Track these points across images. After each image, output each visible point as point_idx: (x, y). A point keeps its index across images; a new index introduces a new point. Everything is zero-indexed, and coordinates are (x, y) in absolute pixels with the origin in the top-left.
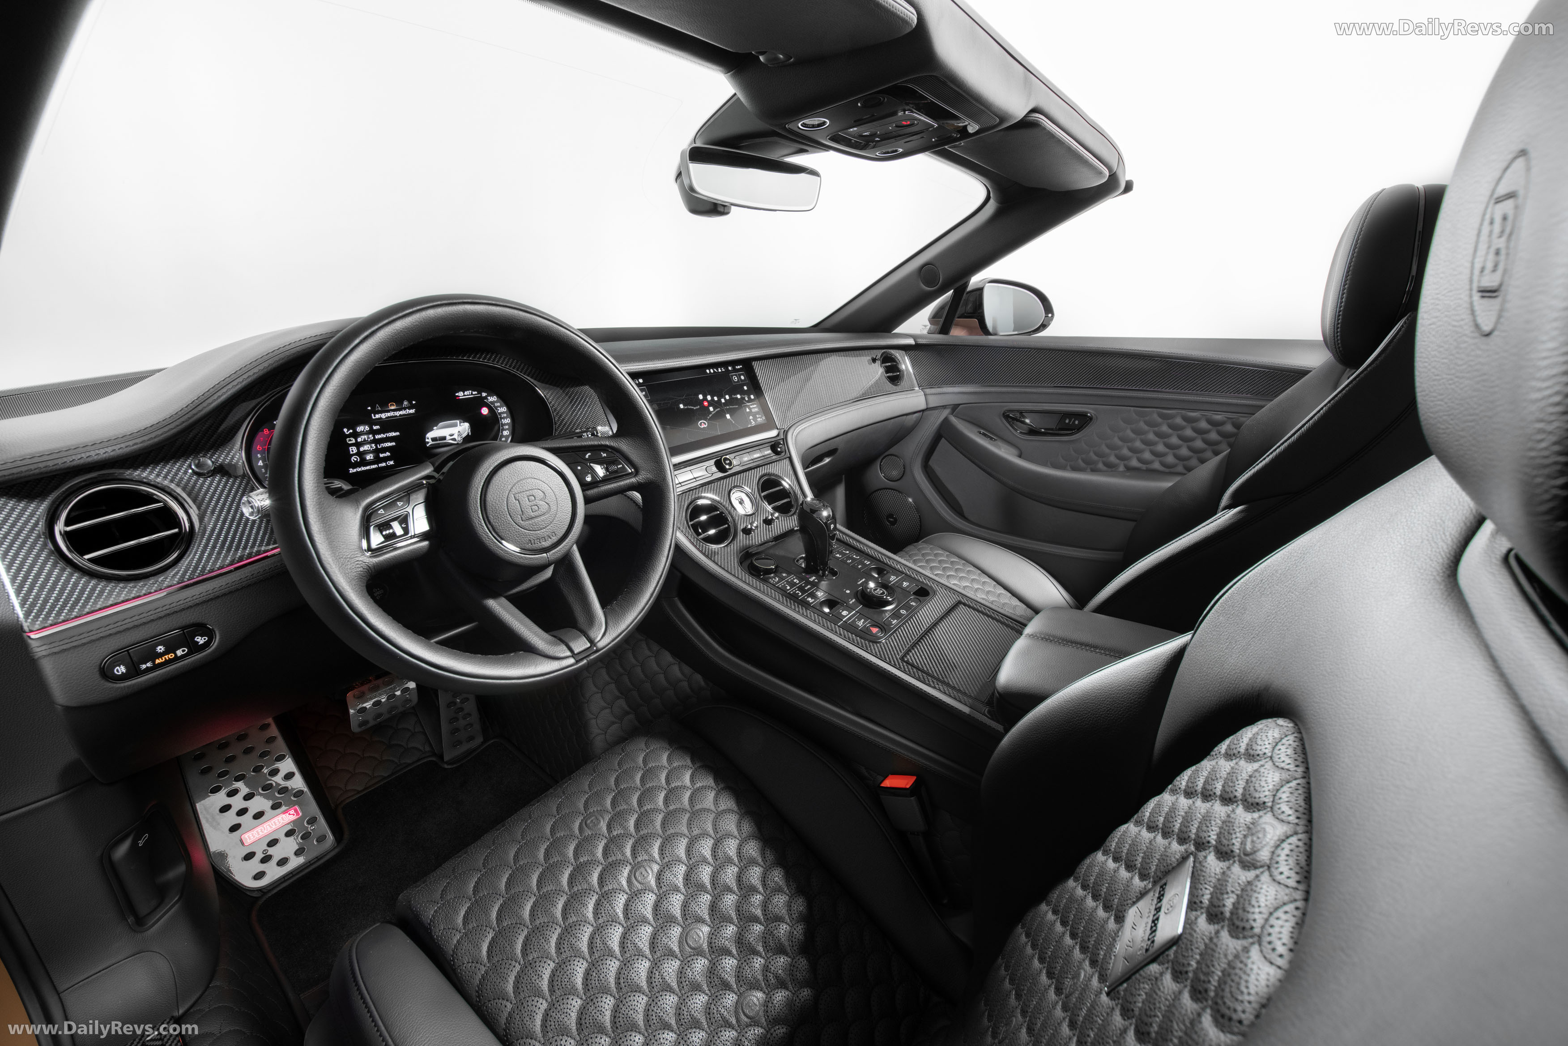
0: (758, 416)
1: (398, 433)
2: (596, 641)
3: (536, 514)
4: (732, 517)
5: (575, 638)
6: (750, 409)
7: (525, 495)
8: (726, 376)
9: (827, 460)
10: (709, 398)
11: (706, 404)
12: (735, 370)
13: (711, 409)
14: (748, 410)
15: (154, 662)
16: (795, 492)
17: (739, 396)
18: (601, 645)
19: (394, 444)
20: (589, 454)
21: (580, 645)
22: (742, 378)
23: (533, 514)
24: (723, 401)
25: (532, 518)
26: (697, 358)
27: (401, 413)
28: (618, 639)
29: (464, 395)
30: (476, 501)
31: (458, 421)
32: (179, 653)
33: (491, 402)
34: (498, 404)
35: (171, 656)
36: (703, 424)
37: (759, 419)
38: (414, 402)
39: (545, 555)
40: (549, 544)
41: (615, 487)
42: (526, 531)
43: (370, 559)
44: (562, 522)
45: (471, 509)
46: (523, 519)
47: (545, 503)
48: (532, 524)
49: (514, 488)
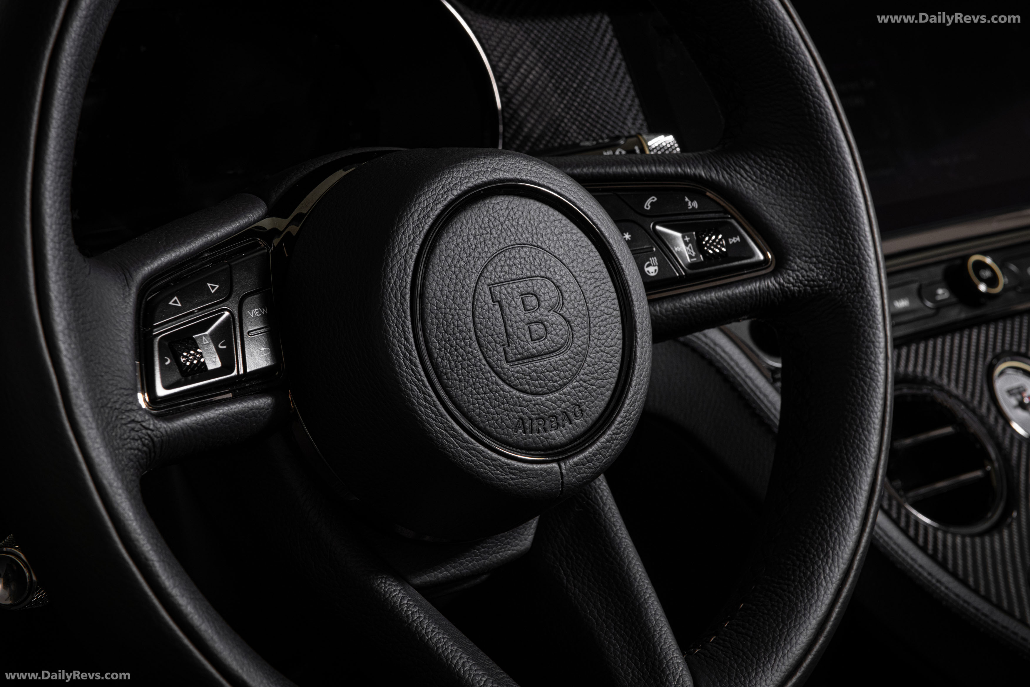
3: (541, 346)
7: (515, 288)
20: (653, 199)
23: (533, 347)
25: (532, 357)
30: (403, 296)
39: (555, 465)
40: (547, 438)
41: (719, 299)
42: (514, 392)
43: (151, 423)
44: (598, 379)
45: (386, 313)
46: (509, 357)
47: (561, 319)
48: (529, 374)
49: (490, 268)
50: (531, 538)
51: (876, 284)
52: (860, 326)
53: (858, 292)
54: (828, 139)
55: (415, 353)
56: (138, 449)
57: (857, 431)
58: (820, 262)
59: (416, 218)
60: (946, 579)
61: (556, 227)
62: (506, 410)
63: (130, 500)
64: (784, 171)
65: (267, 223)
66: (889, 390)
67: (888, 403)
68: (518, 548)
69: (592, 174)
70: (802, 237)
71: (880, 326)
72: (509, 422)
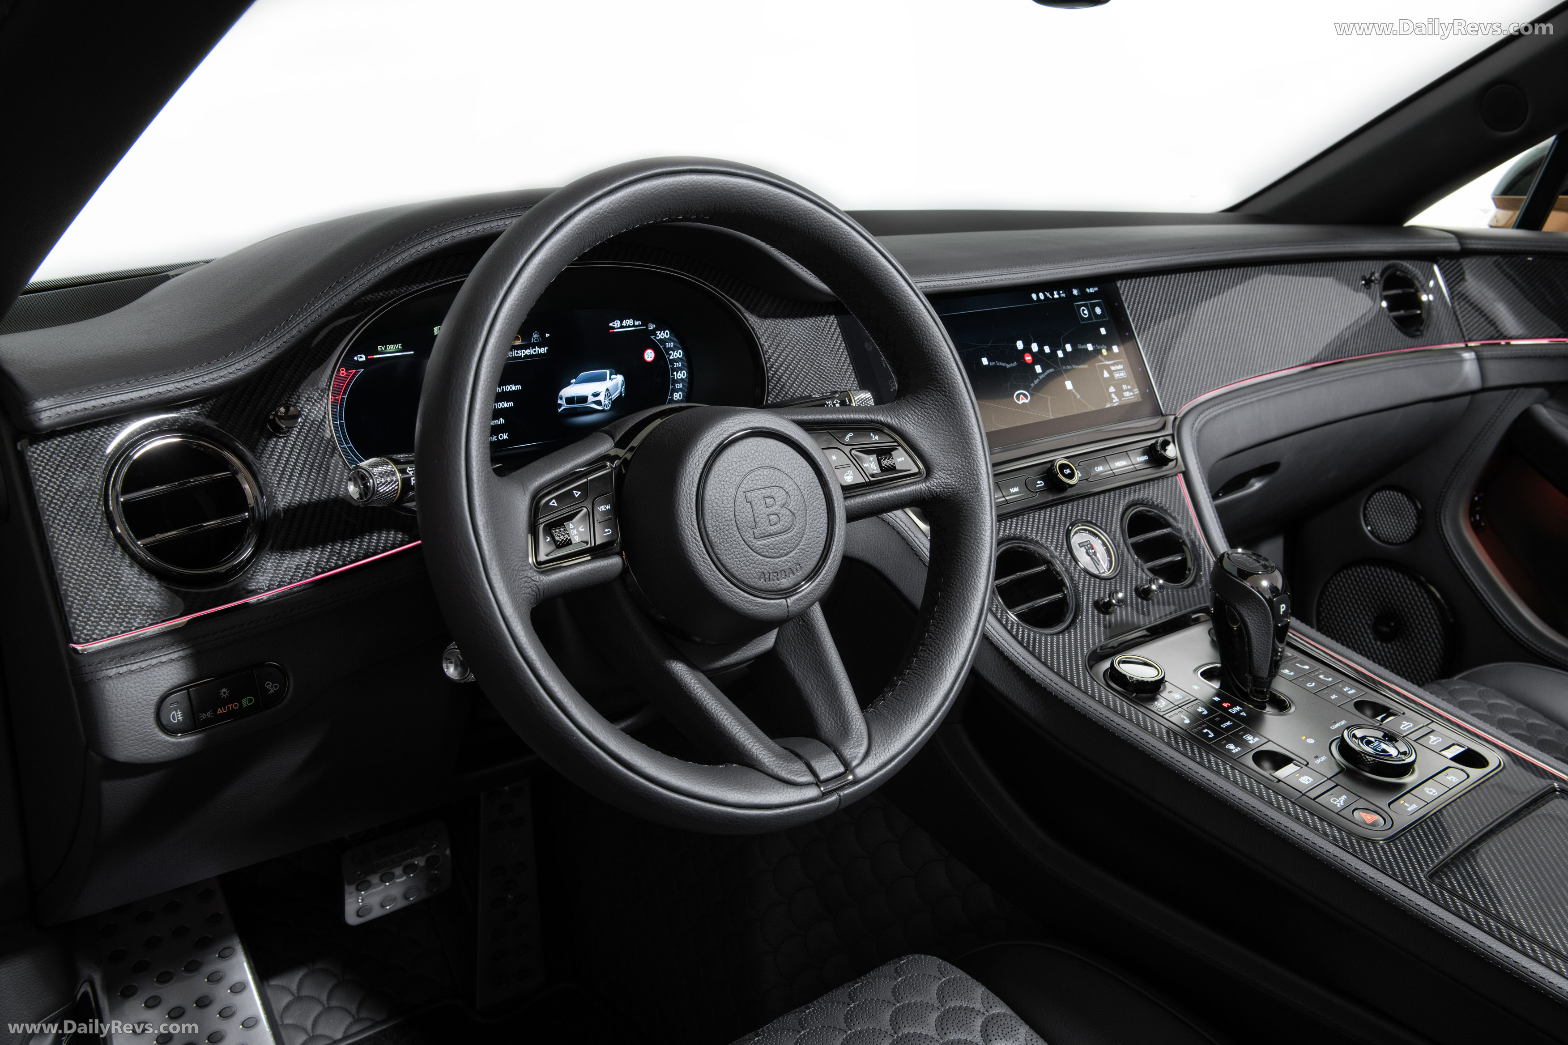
0: (1124, 387)
1: (519, 387)
2: (854, 764)
3: (774, 529)
4: (1072, 579)
5: (820, 755)
6: (1111, 372)
7: (760, 494)
8: (1068, 306)
9: (1257, 485)
10: (1035, 347)
11: (1028, 358)
12: (1084, 296)
13: (1038, 369)
14: (1106, 374)
15: (215, 711)
16: (1193, 543)
17: (1090, 347)
18: (861, 772)
19: (511, 404)
20: (851, 434)
21: (828, 767)
22: (1098, 311)
23: (771, 529)
24: (1060, 354)
25: (770, 535)
26: (1019, 269)
27: (528, 352)
28: (890, 766)
29: (622, 327)
30: (690, 497)
31: (608, 372)
32: (245, 702)
33: (660, 340)
34: (671, 345)
35: (234, 706)
36: (1022, 398)
37: (1127, 394)
38: (547, 335)
39: (784, 600)
40: (779, 584)
41: (890, 496)
42: (759, 557)
43: (537, 577)
44: (811, 548)
45: (681, 511)
46: (756, 535)
47: (788, 512)
48: (768, 546)
49: (745, 482)
50: (773, 641)
51: (986, 487)
52: (977, 513)
53: (976, 492)
54: (959, 399)
55: (698, 534)
56: (529, 594)
57: (973, 577)
58: (953, 474)
59: (700, 452)
60: (1034, 661)
61: (786, 456)
62: (754, 568)
63: (523, 625)
64: (932, 418)
65: (613, 453)
66: (993, 552)
67: (993, 560)
68: (765, 646)
69: (814, 419)
70: (942, 458)
71: (989, 513)
72: (755, 575)
